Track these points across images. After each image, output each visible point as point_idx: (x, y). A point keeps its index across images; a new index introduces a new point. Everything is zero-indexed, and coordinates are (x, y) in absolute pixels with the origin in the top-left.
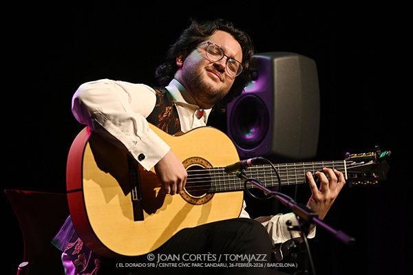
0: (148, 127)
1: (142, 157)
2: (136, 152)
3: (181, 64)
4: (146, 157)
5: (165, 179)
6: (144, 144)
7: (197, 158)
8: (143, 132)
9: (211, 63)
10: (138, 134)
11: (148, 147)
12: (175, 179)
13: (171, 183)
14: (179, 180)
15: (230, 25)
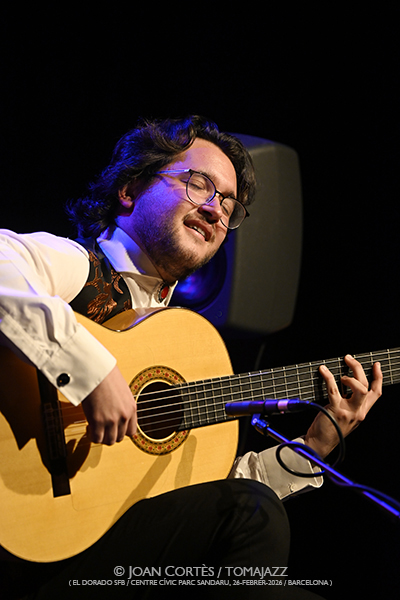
0: (76, 323)
1: (64, 380)
2: (52, 370)
3: (130, 204)
4: (72, 380)
5: (99, 417)
6: (67, 356)
7: (158, 368)
8: (67, 332)
9: (195, 207)
10: (56, 337)
11: (75, 361)
12: (116, 418)
13: (109, 425)
14: (123, 420)
15: (212, 129)
